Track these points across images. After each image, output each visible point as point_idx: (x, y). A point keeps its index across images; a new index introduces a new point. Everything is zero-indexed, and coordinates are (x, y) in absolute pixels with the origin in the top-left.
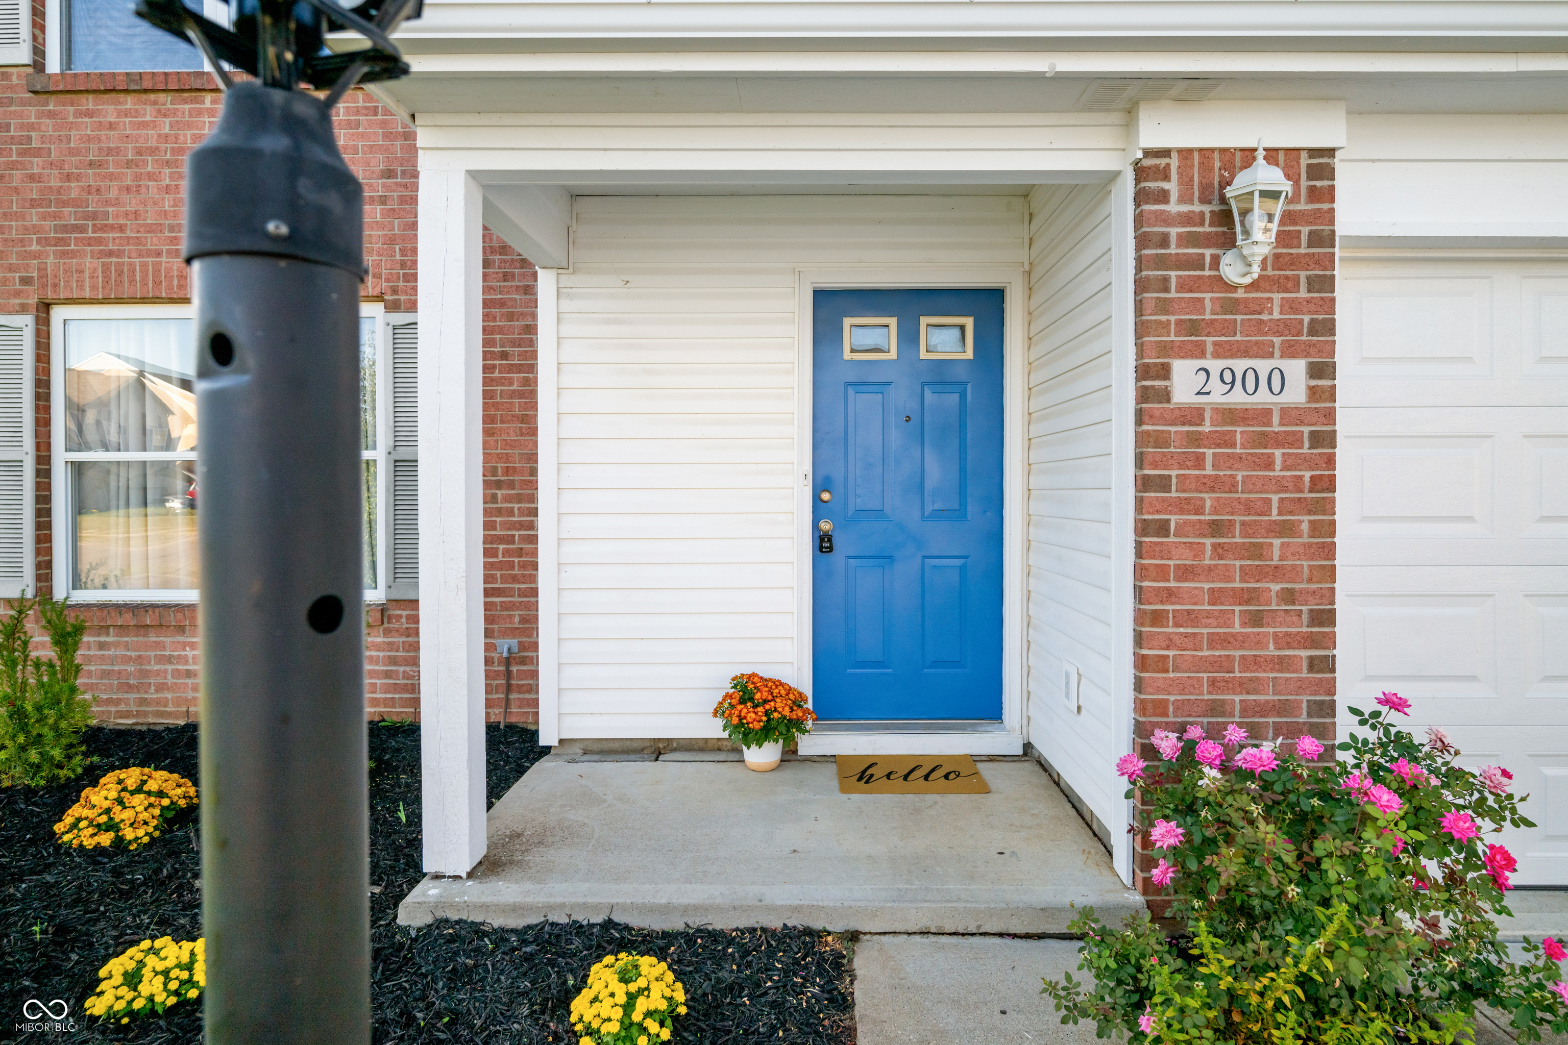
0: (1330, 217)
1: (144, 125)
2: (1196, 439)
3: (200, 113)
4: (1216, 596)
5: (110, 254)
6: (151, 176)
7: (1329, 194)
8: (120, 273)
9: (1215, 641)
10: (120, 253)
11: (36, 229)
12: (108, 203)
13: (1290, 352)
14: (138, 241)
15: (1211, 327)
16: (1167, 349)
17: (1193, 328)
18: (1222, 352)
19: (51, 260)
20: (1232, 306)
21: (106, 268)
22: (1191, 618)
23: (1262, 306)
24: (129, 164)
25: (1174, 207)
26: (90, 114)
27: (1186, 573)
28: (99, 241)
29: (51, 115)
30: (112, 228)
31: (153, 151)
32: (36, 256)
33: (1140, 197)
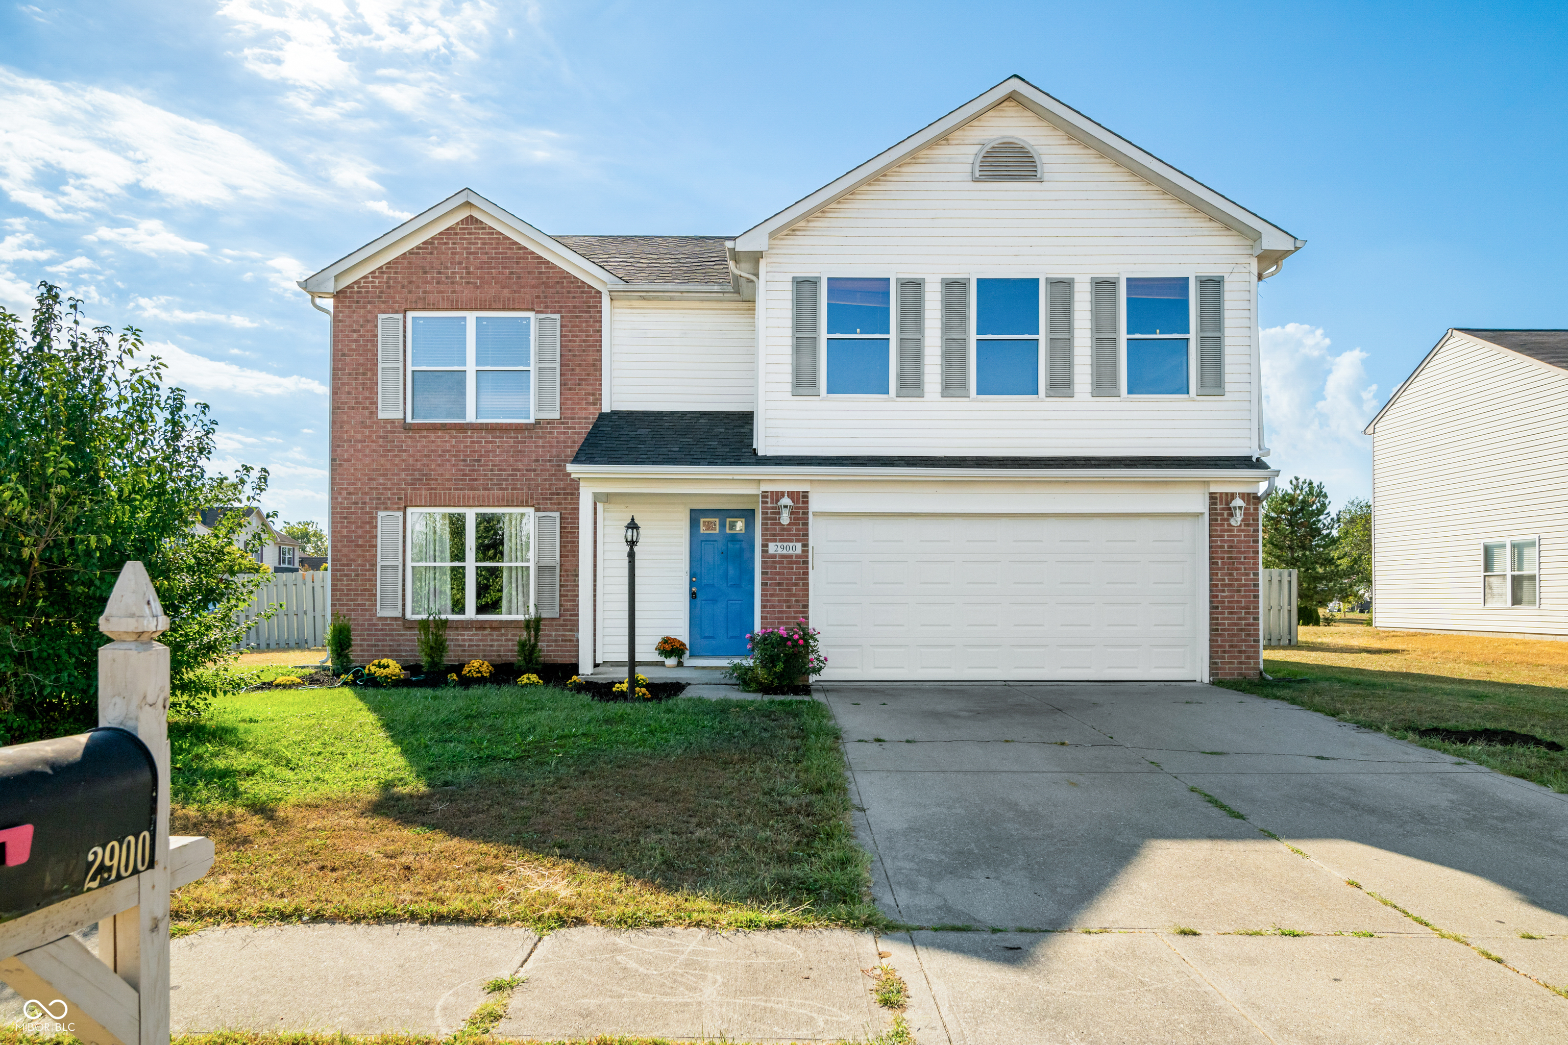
0: (807, 508)
1: (446, 441)
2: (774, 562)
3: (466, 437)
4: (779, 601)
5: (432, 489)
6: (448, 461)
7: (807, 502)
8: (436, 497)
9: (780, 612)
10: (436, 489)
11: (404, 479)
12: (432, 470)
13: (797, 541)
14: (443, 484)
15: (779, 535)
16: (768, 540)
17: (774, 535)
18: (781, 541)
19: (409, 491)
20: (783, 529)
21: (430, 494)
22: (773, 607)
23: (791, 530)
24: (440, 456)
25: (769, 505)
26: (425, 437)
27: (772, 595)
28: (428, 484)
29: (410, 437)
30: (433, 479)
31: (448, 451)
32: (403, 489)
33: (763, 502)
